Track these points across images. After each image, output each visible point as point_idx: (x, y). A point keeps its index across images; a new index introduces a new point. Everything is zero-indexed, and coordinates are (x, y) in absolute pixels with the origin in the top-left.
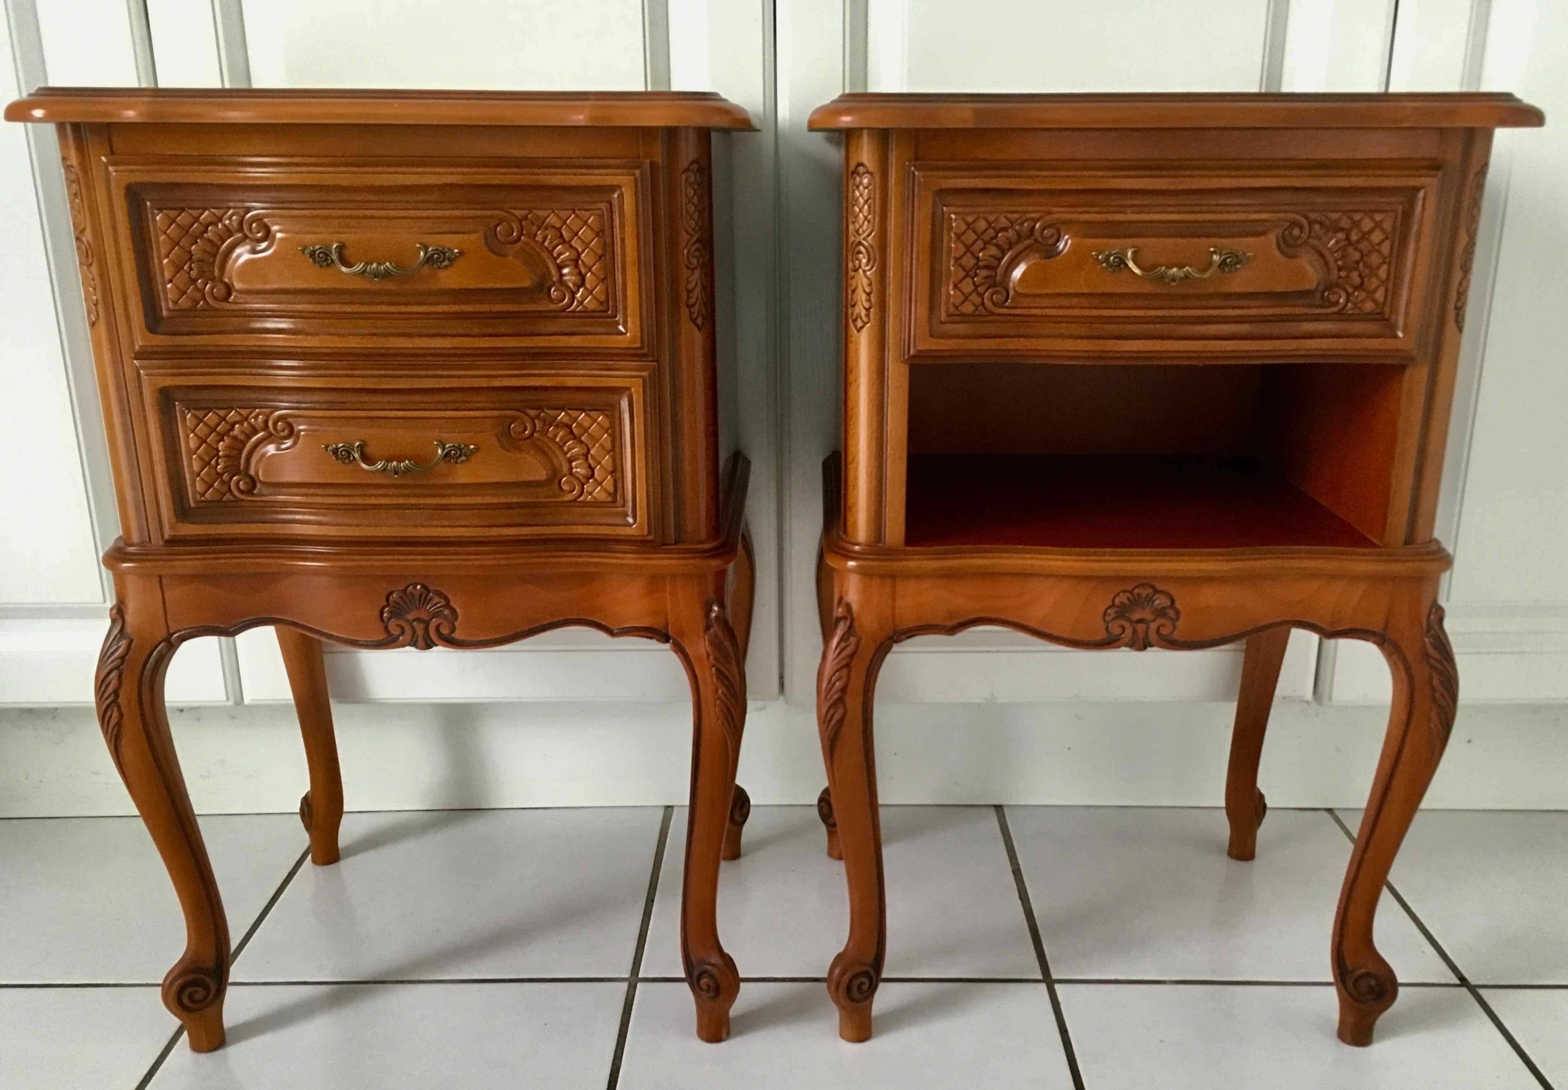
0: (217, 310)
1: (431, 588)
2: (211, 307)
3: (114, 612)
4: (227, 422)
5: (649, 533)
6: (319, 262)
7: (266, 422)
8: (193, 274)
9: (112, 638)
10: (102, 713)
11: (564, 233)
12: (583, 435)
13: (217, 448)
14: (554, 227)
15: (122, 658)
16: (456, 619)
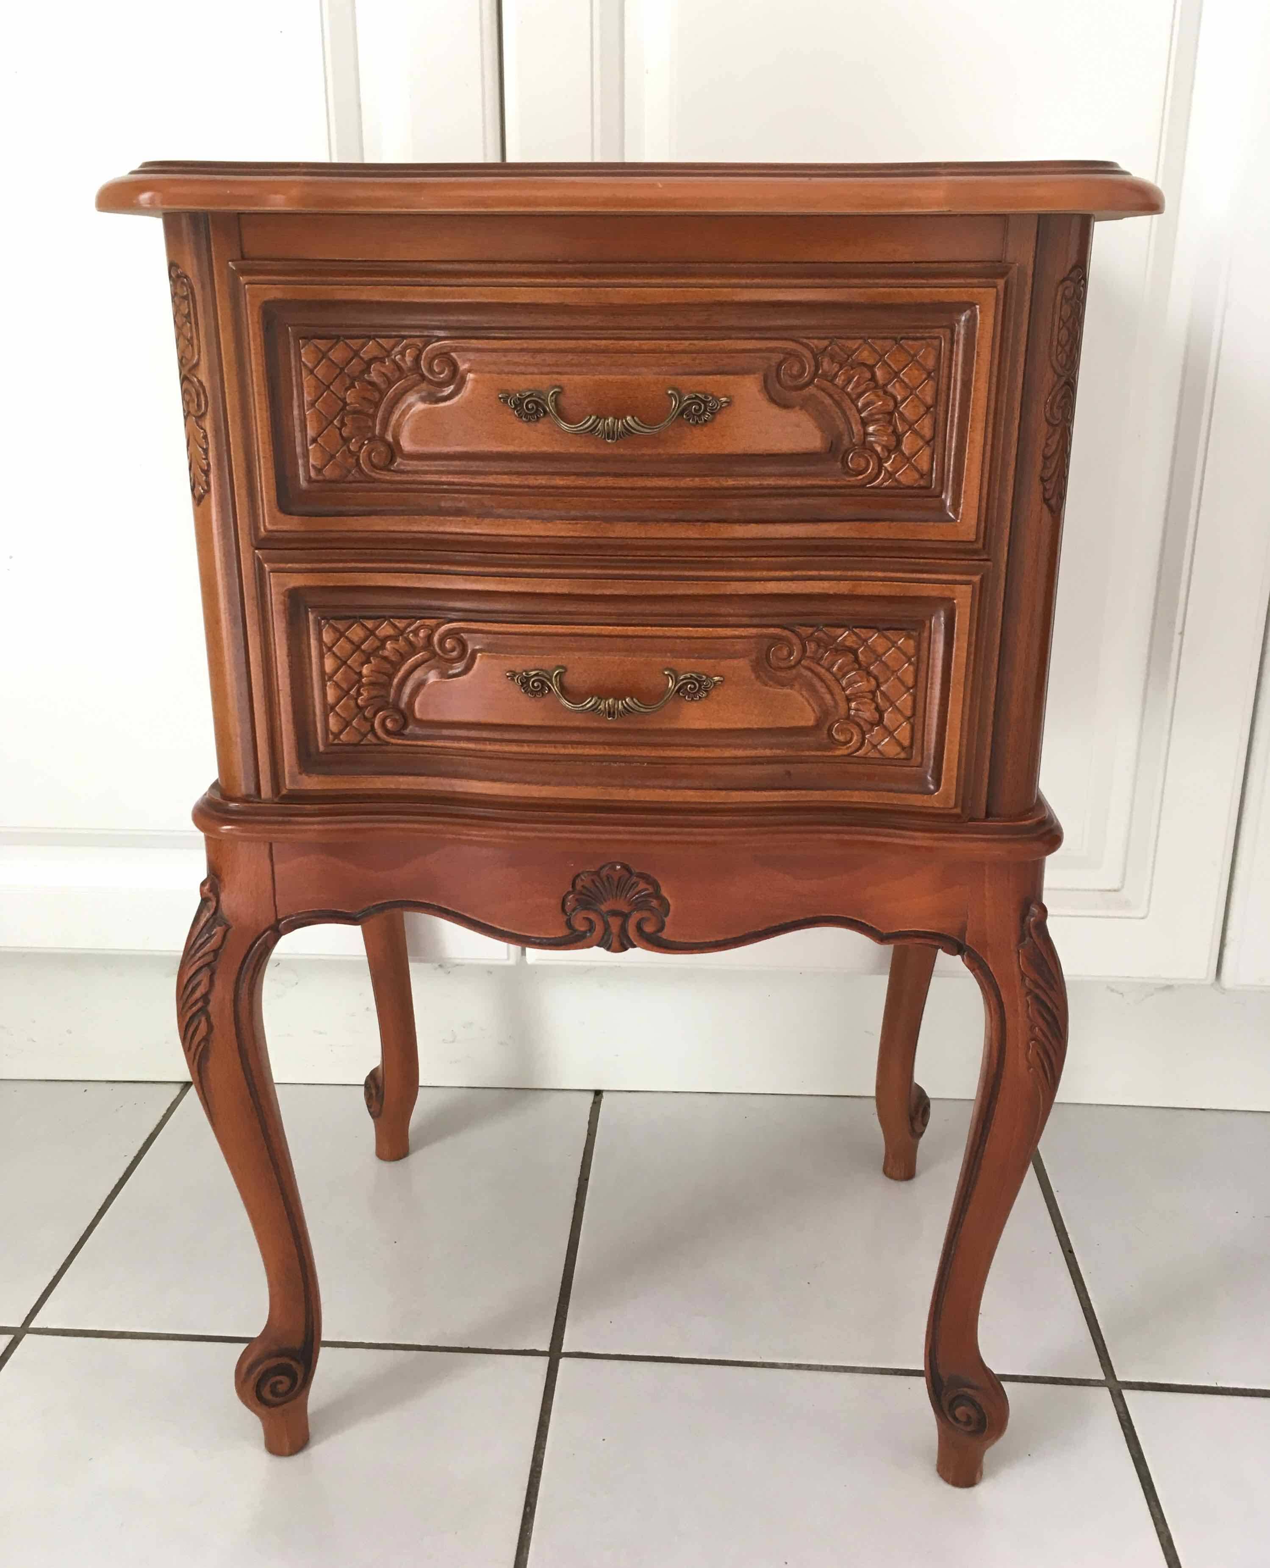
0: (374, 481)
1: (636, 870)
2: (366, 475)
3: (207, 887)
4: (376, 636)
5: (956, 806)
6: (526, 415)
7: (429, 638)
8: (345, 432)
9: (202, 923)
10: (185, 1024)
11: (879, 373)
12: (872, 664)
13: (361, 672)
14: (864, 365)
15: (216, 952)
16: (666, 915)
